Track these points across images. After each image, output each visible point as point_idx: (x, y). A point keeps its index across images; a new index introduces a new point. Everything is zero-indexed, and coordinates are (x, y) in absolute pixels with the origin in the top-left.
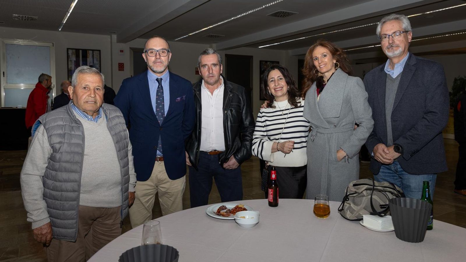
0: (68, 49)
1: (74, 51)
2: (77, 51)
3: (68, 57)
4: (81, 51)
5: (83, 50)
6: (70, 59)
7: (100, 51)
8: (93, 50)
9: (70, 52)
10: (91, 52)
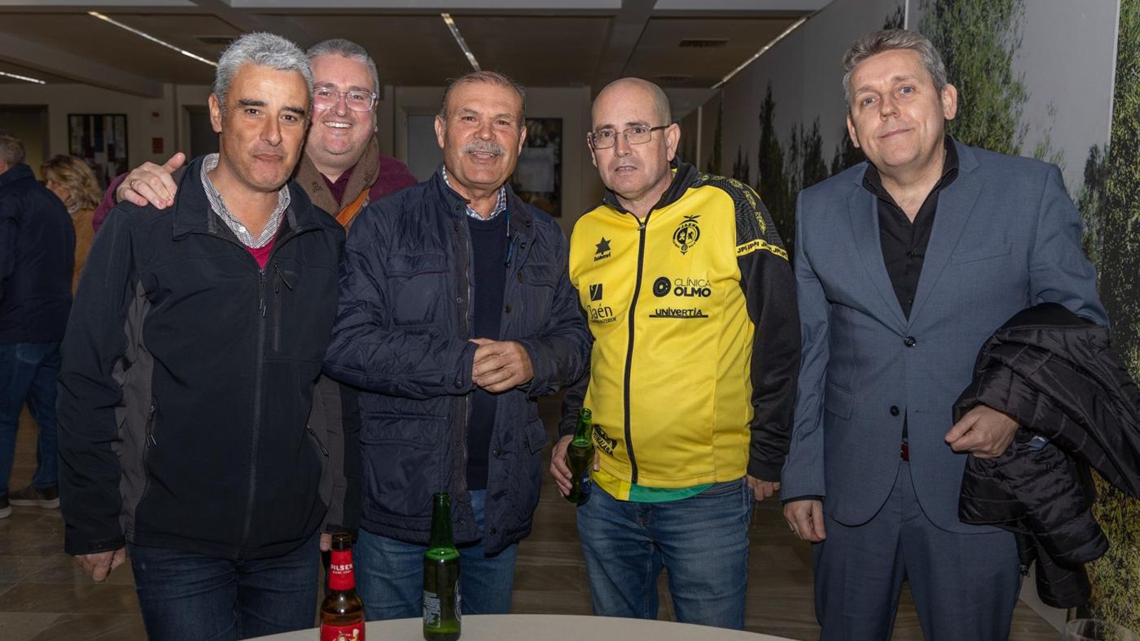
0: (70, 116)
1: (81, 118)
2: (86, 118)
3: (70, 130)
4: (92, 119)
5: (95, 116)
6: (74, 134)
7: (125, 116)
8: (113, 116)
9: (74, 120)
10: (109, 119)
